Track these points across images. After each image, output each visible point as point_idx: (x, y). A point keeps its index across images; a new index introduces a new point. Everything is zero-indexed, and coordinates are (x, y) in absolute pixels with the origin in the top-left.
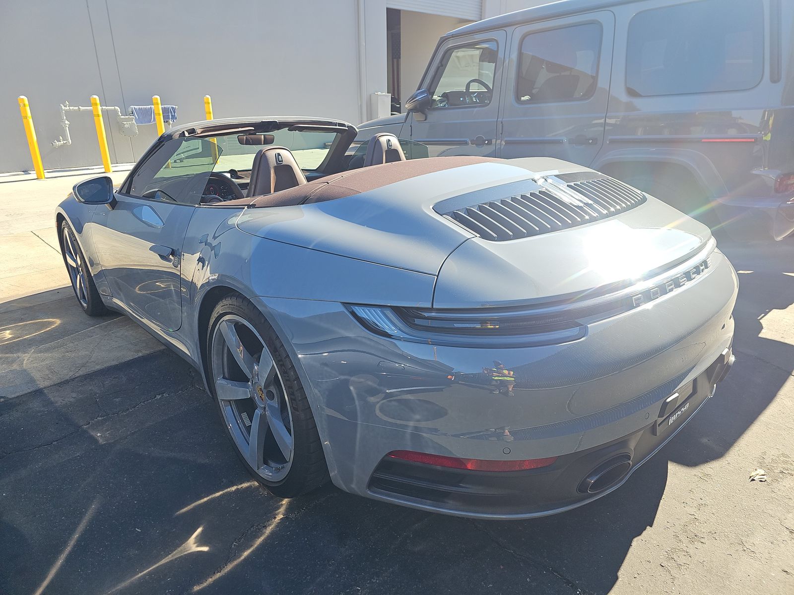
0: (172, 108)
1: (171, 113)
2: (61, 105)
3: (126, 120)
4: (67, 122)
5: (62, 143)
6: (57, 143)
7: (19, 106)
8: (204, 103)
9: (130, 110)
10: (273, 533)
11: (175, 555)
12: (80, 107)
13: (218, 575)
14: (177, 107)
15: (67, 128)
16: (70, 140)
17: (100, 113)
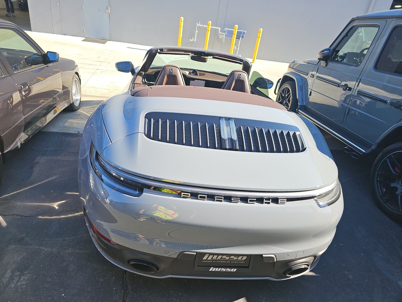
0: (244, 32)
1: (242, 34)
2: (197, 23)
3: (221, 34)
4: (197, 31)
5: (193, 40)
6: (191, 40)
7: (180, 21)
8: (258, 32)
9: (224, 30)
10: (77, 216)
11: (49, 204)
12: (204, 25)
13: (49, 217)
14: (246, 32)
15: (196, 34)
16: (196, 40)
17: (210, 30)
